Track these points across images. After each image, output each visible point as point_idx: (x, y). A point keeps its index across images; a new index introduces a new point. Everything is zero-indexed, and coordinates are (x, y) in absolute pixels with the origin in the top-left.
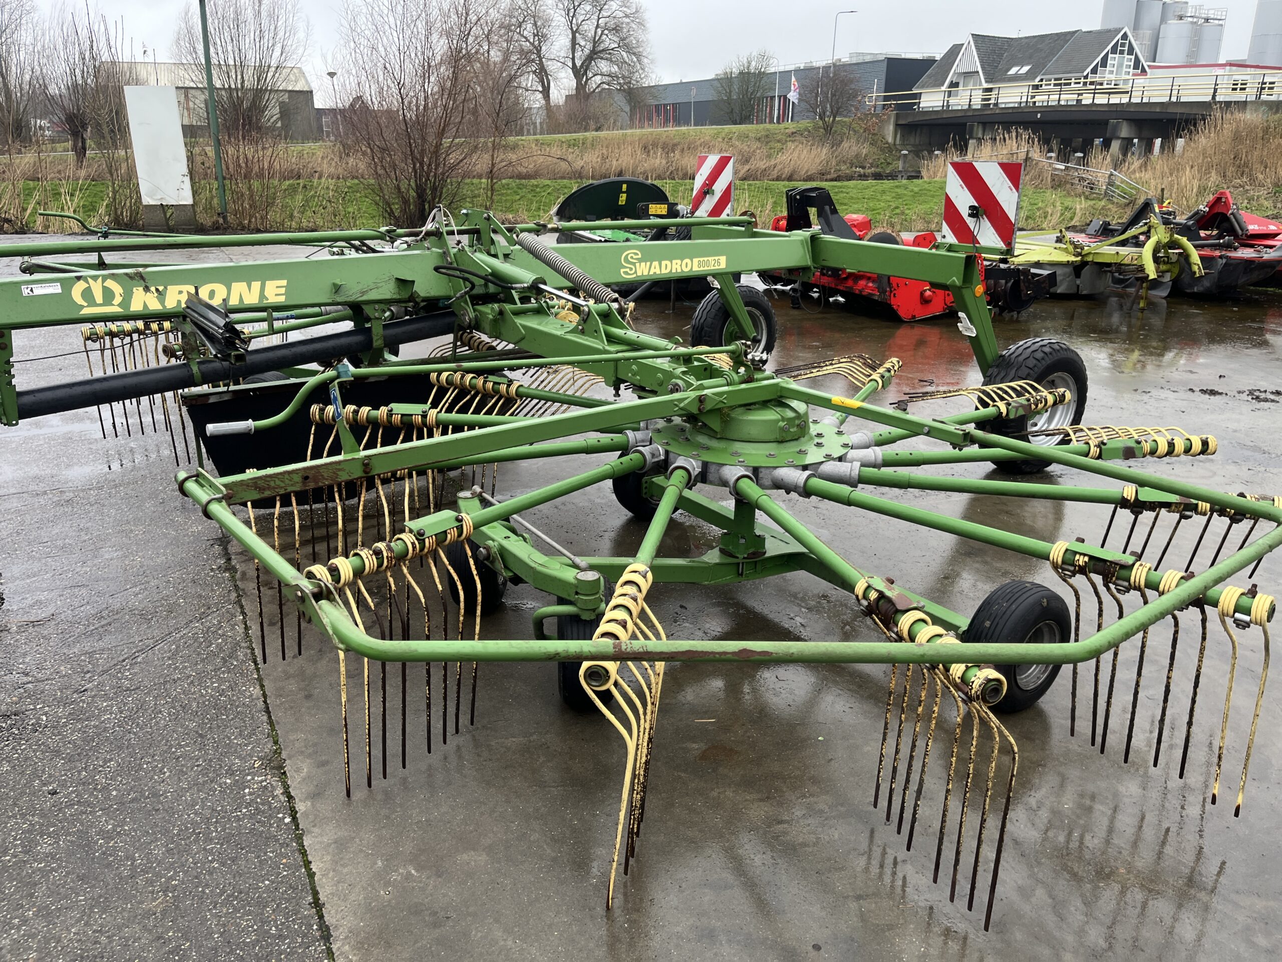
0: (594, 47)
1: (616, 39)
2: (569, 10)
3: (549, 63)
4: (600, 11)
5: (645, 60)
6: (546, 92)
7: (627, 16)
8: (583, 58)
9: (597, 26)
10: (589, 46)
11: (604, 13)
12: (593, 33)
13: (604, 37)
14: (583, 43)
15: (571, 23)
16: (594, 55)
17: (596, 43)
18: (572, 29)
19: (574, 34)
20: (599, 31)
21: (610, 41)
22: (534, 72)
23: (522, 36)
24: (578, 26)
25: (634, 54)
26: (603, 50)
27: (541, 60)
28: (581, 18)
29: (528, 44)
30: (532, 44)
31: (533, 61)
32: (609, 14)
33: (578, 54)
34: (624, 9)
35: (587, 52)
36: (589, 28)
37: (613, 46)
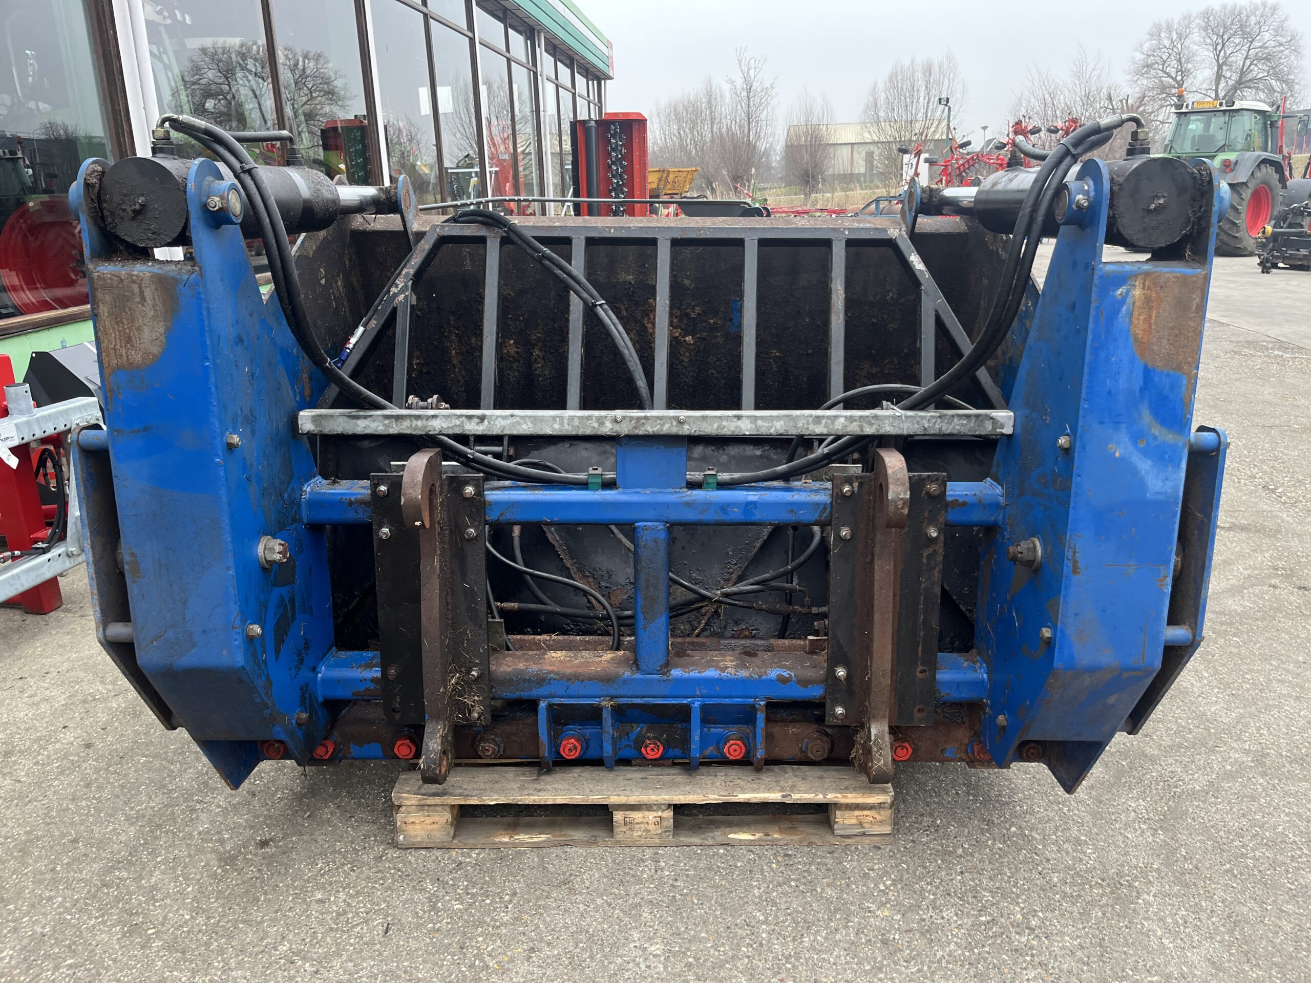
0: (1241, 77)
1: (1267, 68)
2: (1217, 45)
3: (1192, 95)
4: (1251, 42)
5: (1297, 87)
7: (1281, 45)
8: (1228, 88)
9: (1246, 59)
10: (1235, 77)
11: (1256, 44)
12: (1241, 63)
13: (1252, 67)
14: (1228, 74)
15: (1218, 56)
16: (1240, 84)
17: (1242, 73)
18: (1218, 61)
19: (1220, 67)
20: (1248, 62)
21: (1258, 71)
23: (1165, 72)
24: (1226, 58)
25: (1286, 82)
26: (1250, 80)
28: (1229, 52)
29: (1171, 80)
30: (1174, 79)
31: (1173, 95)
32: (1260, 44)
33: (1222, 85)
34: (1279, 38)
35: (1231, 83)
36: (1238, 59)
37: (1261, 75)
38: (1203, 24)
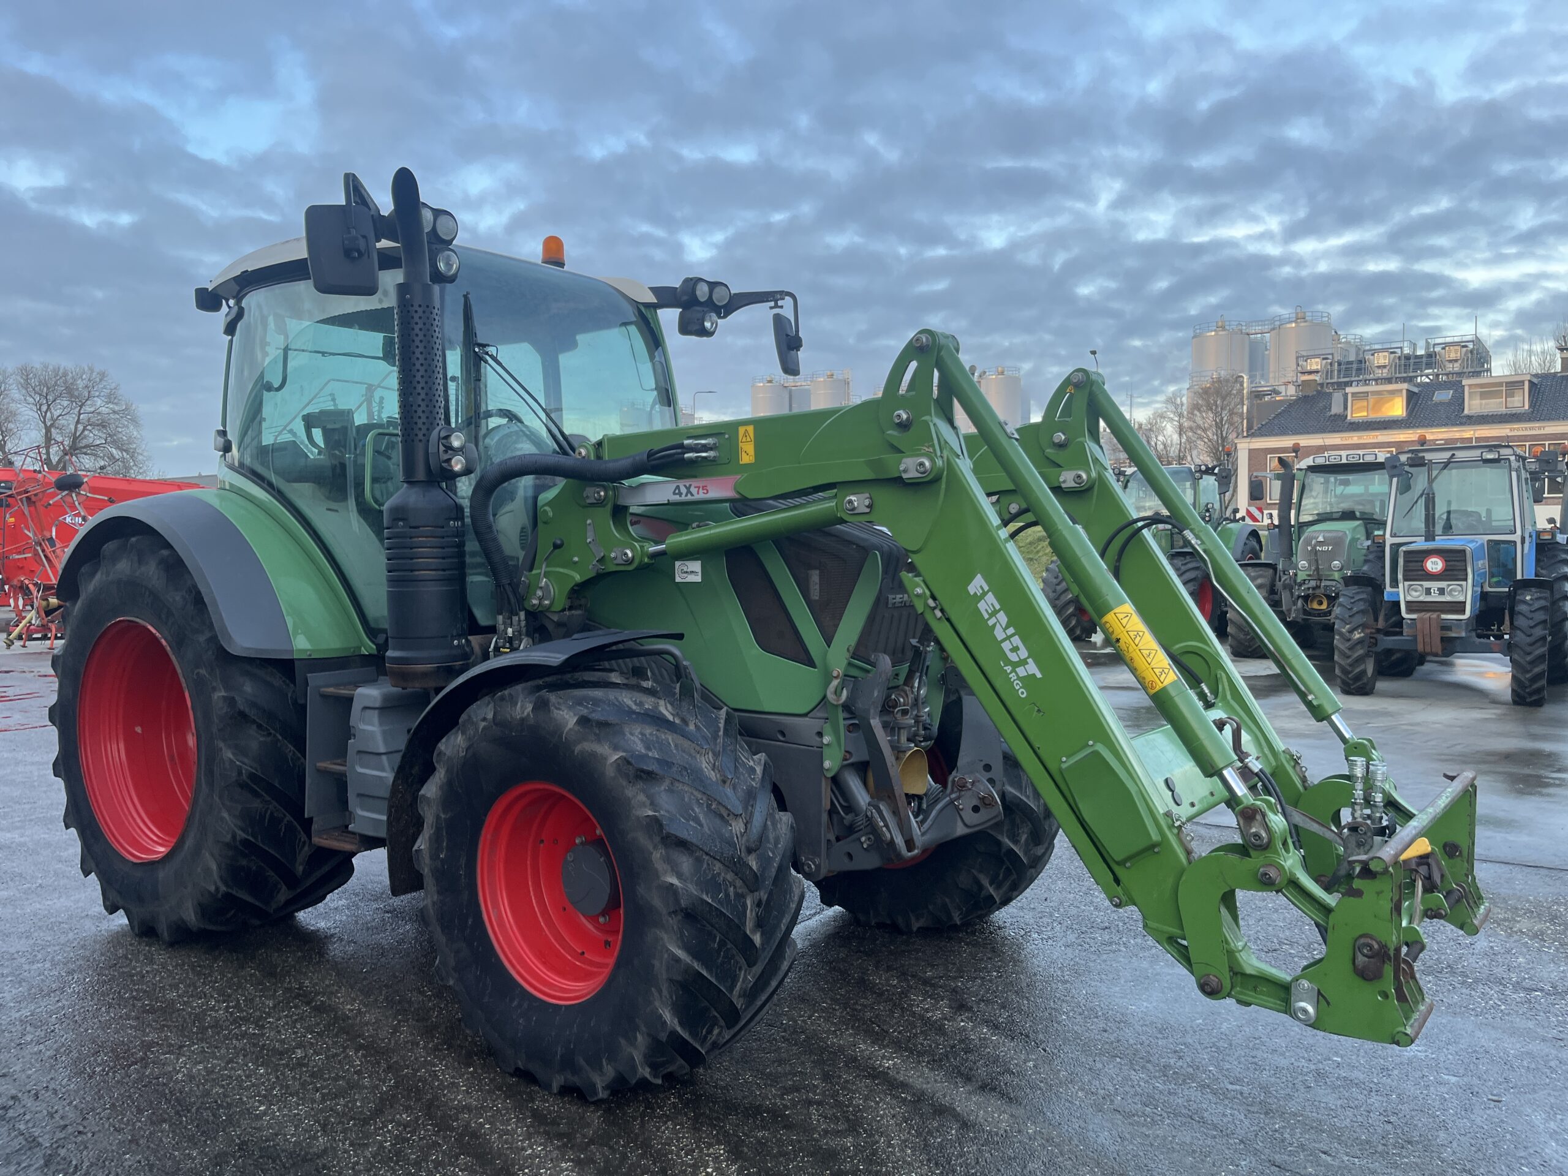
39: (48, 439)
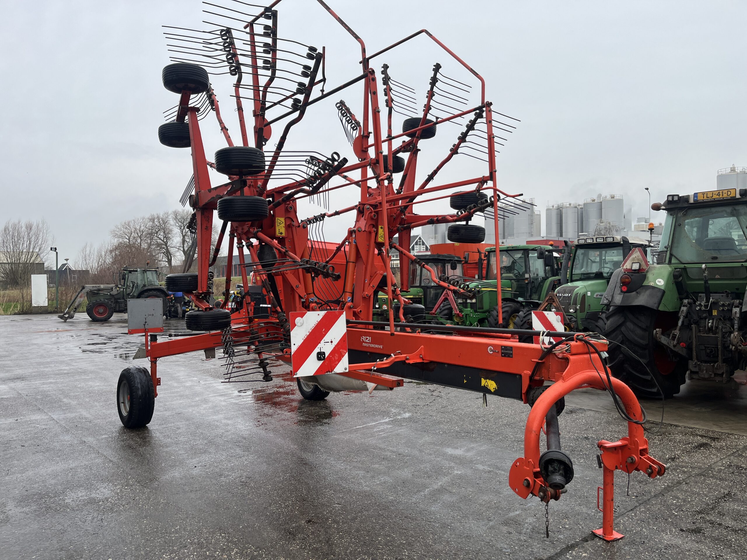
2: (181, 227)
6: (170, 261)
8: (188, 247)
14: (188, 240)
15: (182, 232)
19: (184, 237)
22: (163, 253)
24: (186, 233)
27: (167, 247)
29: (161, 241)
31: (164, 248)
38: (174, 217)
39: (184, 241)
